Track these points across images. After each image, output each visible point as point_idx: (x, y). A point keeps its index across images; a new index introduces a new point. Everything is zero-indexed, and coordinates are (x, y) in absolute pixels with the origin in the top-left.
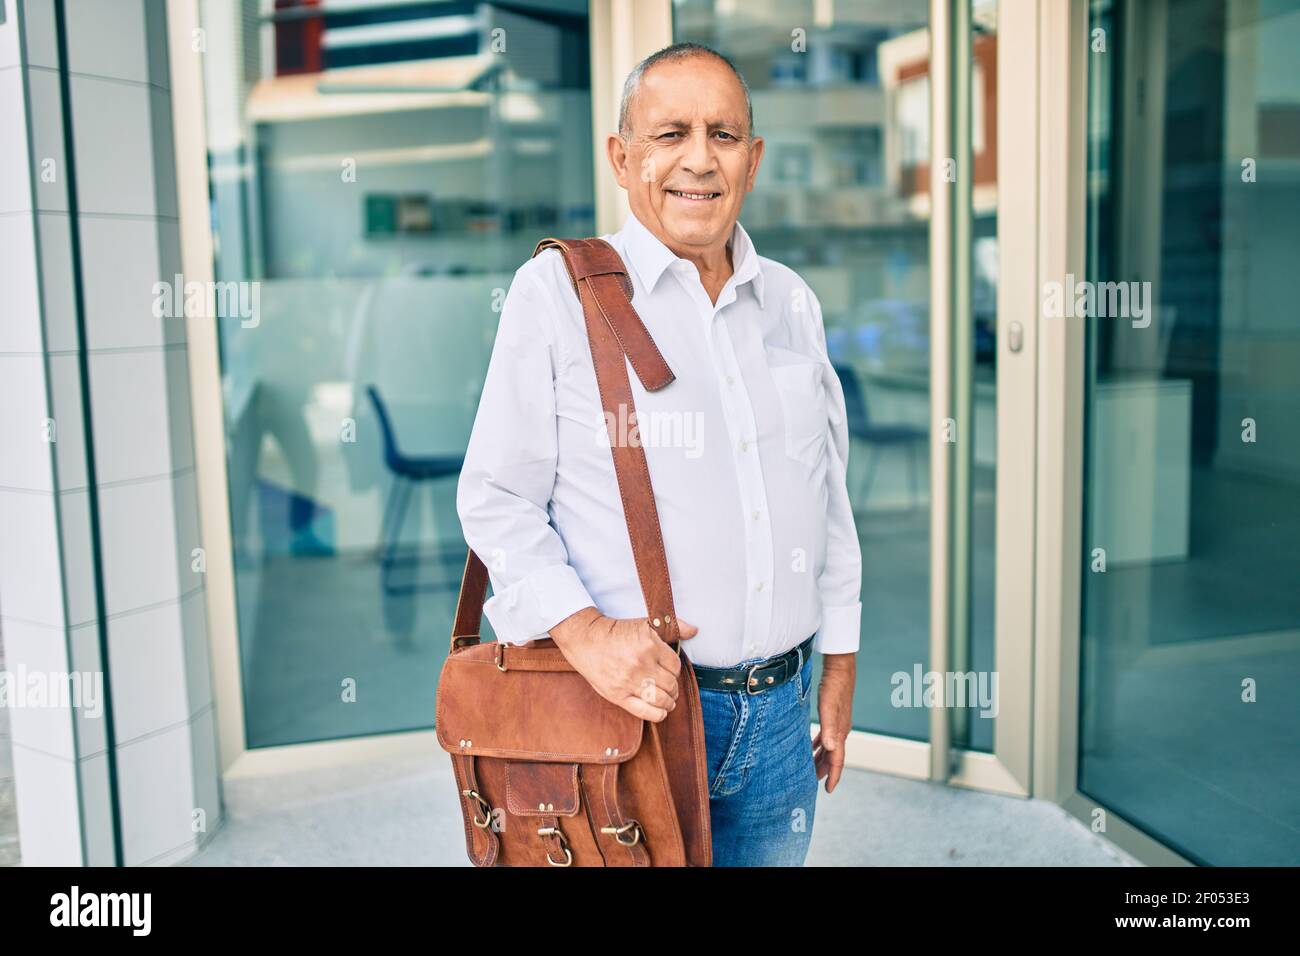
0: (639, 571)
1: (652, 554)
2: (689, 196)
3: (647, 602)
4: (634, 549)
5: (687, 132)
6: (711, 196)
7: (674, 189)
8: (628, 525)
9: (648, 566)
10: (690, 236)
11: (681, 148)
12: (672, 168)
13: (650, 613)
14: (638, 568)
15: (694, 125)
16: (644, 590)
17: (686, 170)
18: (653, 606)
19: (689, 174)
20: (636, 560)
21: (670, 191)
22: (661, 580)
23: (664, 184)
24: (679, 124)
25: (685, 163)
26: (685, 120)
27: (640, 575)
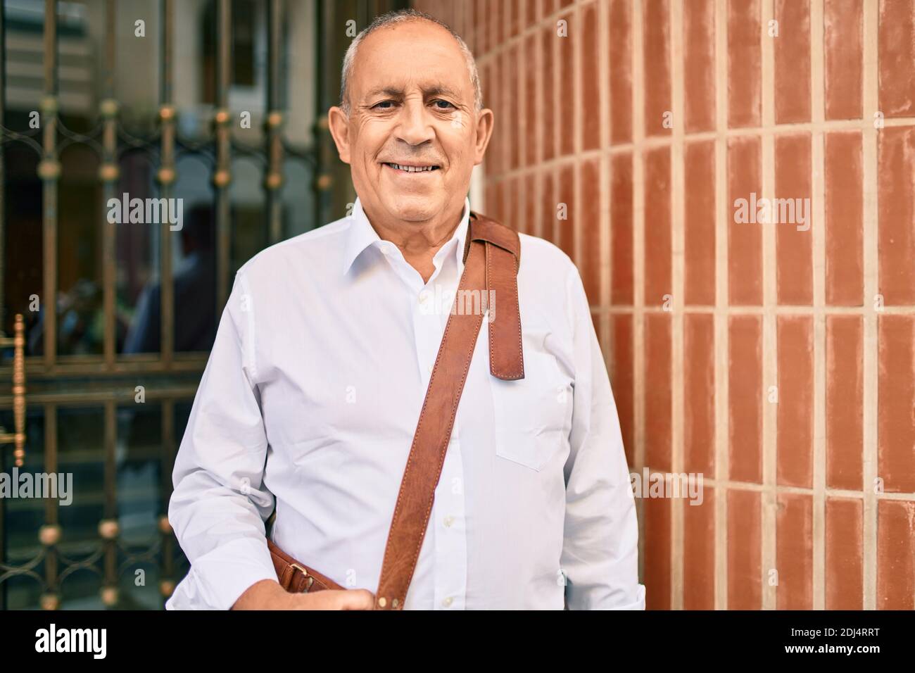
0: (389, 540)
1: (411, 529)
2: (406, 168)
3: (382, 576)
4: (395, 514)
5: (402, 101)
6: (430, 169)
7: (388, 162)
8: (402, 488)
9: (402, 539)
10: (406, 212)
11: (397, 117)
12: (387, 139)
13: (379, 589)
14: (390, 536)
15: (409, 91)
16: (385, 562)
17: (400, 140)
18: (387, 584)
19: (404, 145)
20: (392, 527)
21: (388, 164)
22: (408, 560)
23: (379, 157)
24: (390, 91)
25: (399, 133)
26: (398, 87)
27: (388, 545)
